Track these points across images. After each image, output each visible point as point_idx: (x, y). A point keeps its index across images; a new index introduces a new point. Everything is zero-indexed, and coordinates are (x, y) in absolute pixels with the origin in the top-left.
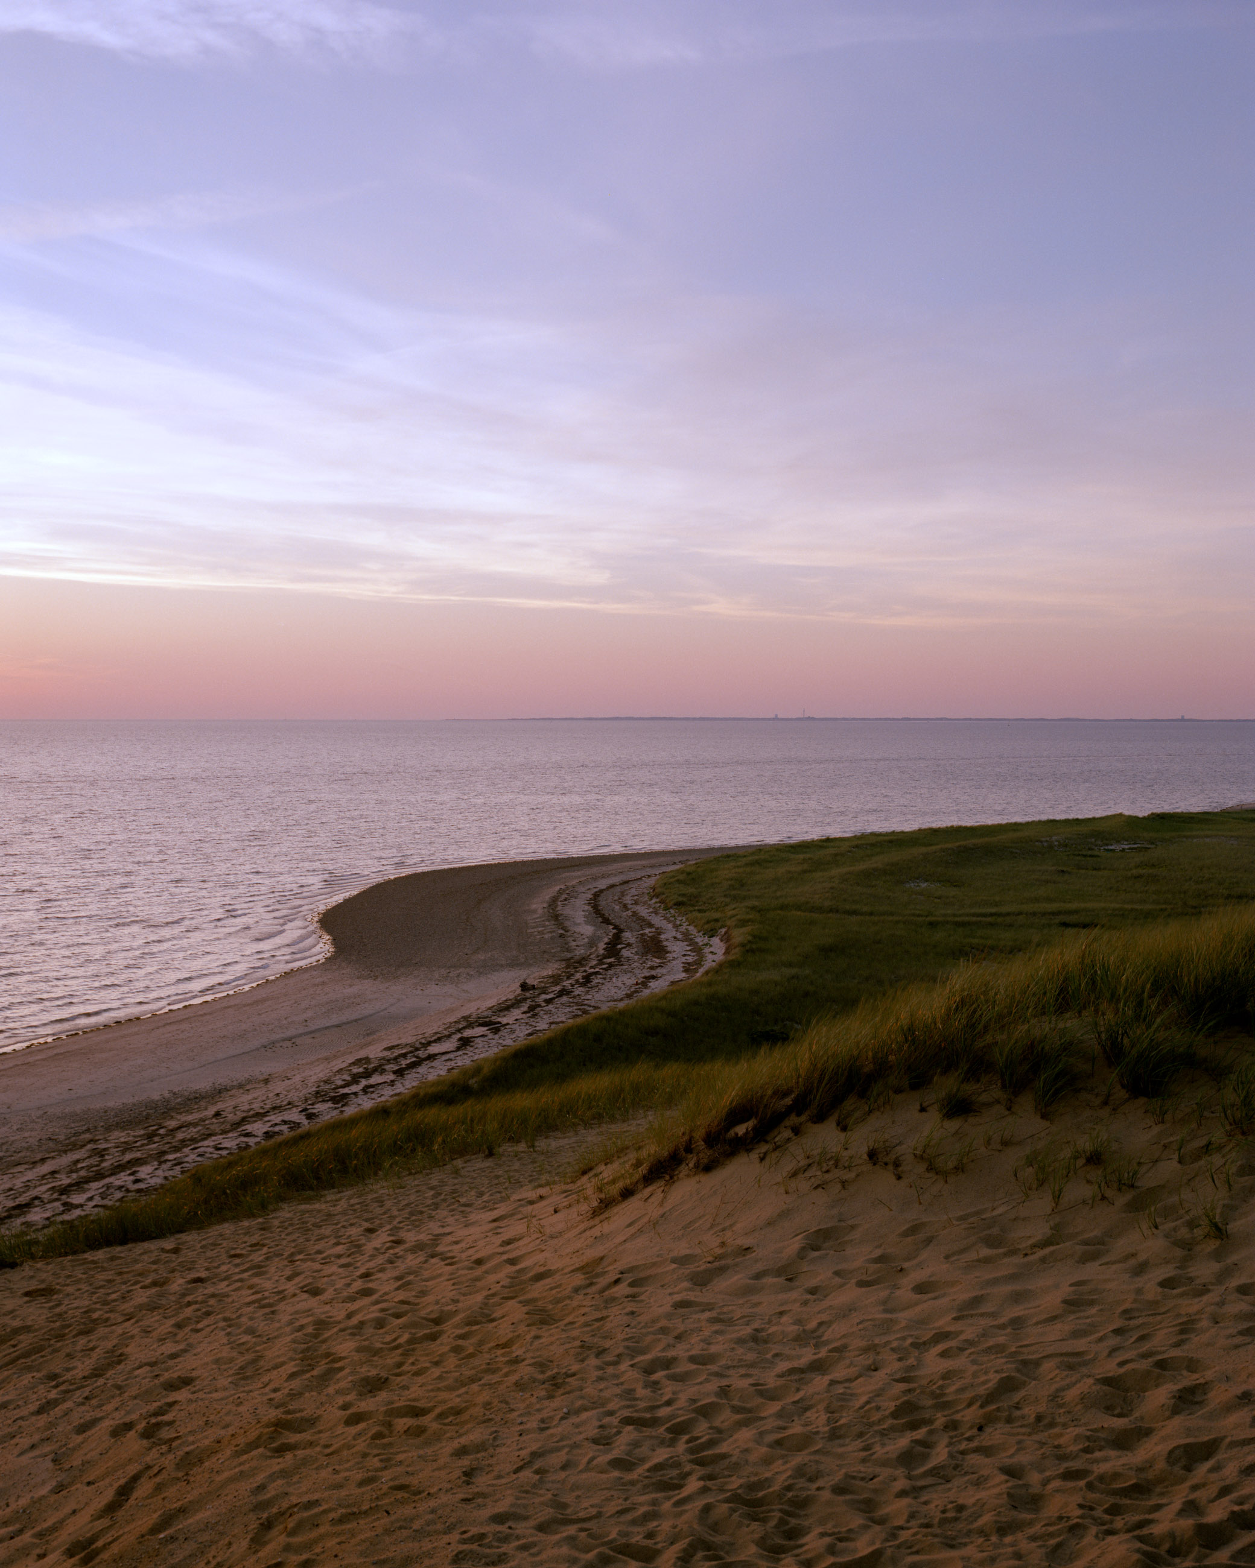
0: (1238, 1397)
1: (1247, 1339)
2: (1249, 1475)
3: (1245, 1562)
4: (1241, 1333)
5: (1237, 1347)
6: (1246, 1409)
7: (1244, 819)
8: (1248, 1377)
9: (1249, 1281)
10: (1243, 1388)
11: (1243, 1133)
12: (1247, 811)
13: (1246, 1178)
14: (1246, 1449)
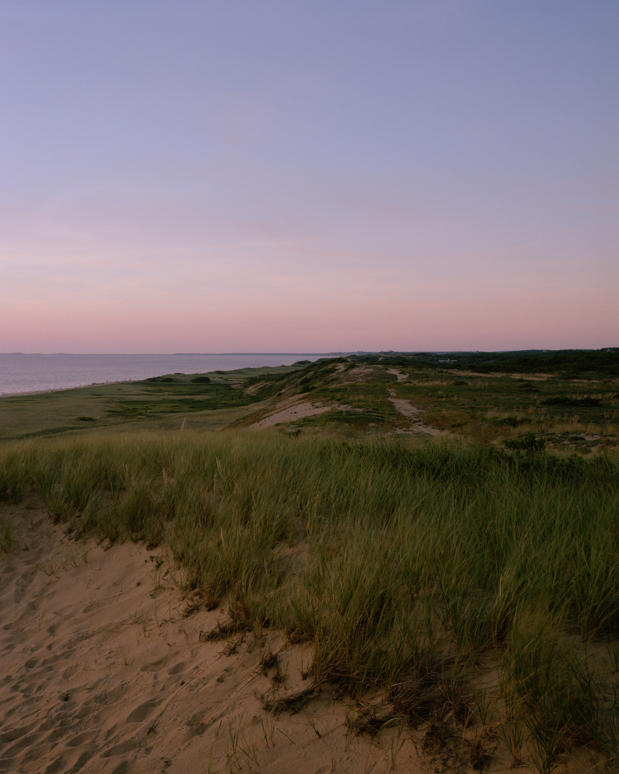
0: (5, 680)
1: (8, 651)
2: (9, 716)
3: (8, 757)
4: (6, 648)
5: (4, 655)
6: (8, 684)
7: (8, 402)
8: (9, 669)
9: (9, 623)
10: (7, 674)
11: (6, 552)
12: (9, 397)
13: (7, 574)
14: (8, 703)
